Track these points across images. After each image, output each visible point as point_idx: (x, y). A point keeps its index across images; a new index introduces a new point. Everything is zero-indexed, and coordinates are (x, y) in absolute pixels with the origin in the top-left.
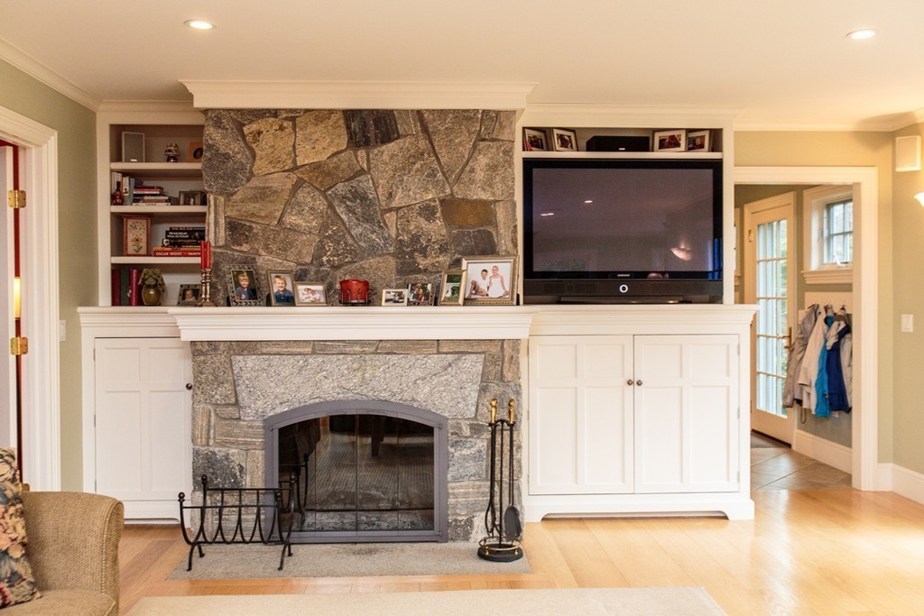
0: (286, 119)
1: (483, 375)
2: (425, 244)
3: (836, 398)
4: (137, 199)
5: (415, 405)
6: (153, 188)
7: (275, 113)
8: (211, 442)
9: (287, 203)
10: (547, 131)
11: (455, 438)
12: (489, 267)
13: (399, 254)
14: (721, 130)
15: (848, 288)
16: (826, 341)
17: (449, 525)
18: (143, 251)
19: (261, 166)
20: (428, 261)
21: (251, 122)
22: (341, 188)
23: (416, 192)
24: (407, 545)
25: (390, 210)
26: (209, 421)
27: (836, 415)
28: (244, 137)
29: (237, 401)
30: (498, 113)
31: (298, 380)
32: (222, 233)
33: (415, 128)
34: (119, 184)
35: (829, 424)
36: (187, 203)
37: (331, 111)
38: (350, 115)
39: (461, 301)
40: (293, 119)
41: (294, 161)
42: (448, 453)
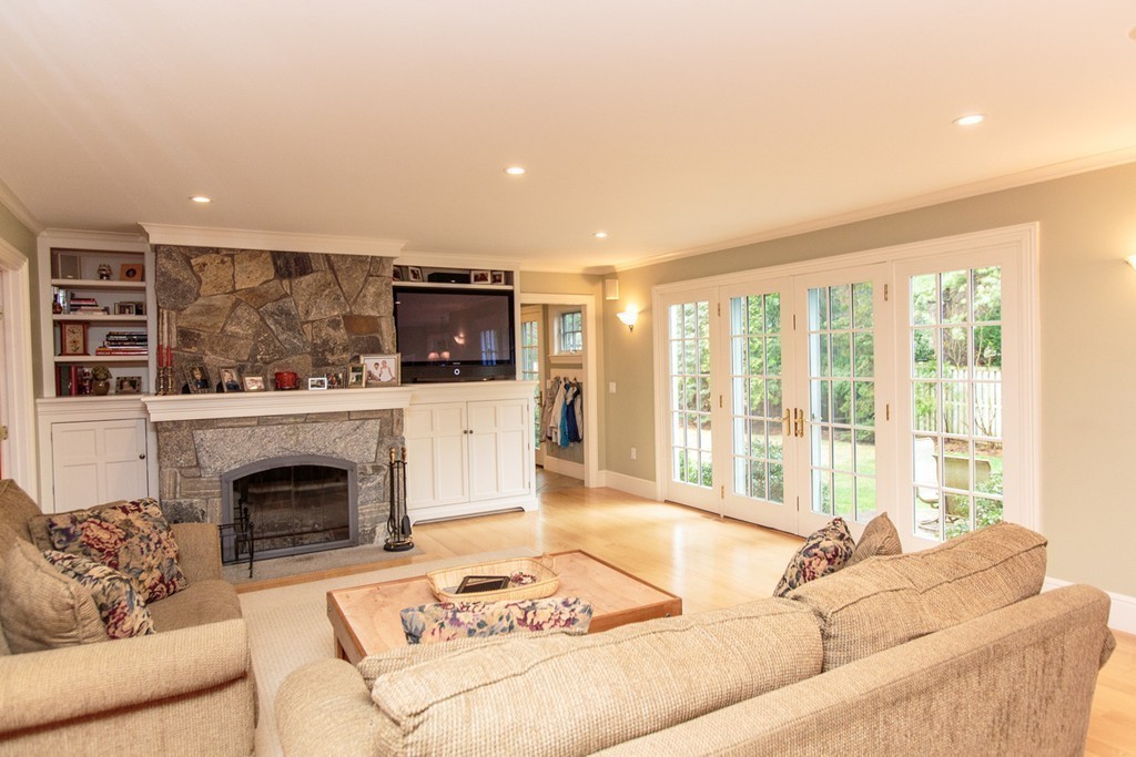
0: (226, 255)
1: (380, 432)
2: (332, 345)
3: (573, 434)
4: (74, 308)
5: (334, 456)
6: (89, 300)
7: (217, 251)
8: (178, 496)
9: (229, 317)
10: (404, 269)
11: (362, 476)
12: (380, 361)
13: (314, 352)
14: (512, 272)
15: (580, 366)
16: (566, 399)
17: (359, 534)
18: (81, 350)
19: (206, 289)
20: (335, 357)
21: (197, 256)
22: (270, 306)
23: (325, 310)
24: (332, 552)
25: (307, 322)
26: (176, 480)
27: (572, 444)
28: (191, 267)
29: (198, 463)
30: (381, 258)
31: (249, 445)
32: (174, 339)
33: (324, 266)
34: (56, 296)
35: (567, 450)
36: (122, 312)
37: (262, 252)
38: (276, 255)
39: (364, 385)
40: (232, 256)
41: (234, 286)
42: (357, 486)
